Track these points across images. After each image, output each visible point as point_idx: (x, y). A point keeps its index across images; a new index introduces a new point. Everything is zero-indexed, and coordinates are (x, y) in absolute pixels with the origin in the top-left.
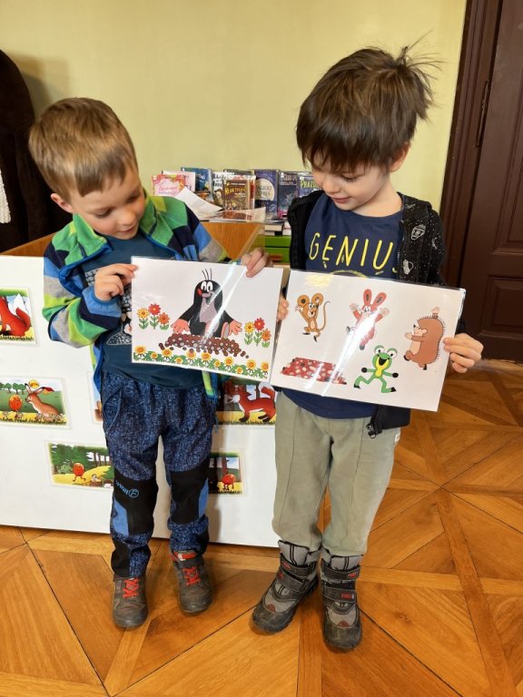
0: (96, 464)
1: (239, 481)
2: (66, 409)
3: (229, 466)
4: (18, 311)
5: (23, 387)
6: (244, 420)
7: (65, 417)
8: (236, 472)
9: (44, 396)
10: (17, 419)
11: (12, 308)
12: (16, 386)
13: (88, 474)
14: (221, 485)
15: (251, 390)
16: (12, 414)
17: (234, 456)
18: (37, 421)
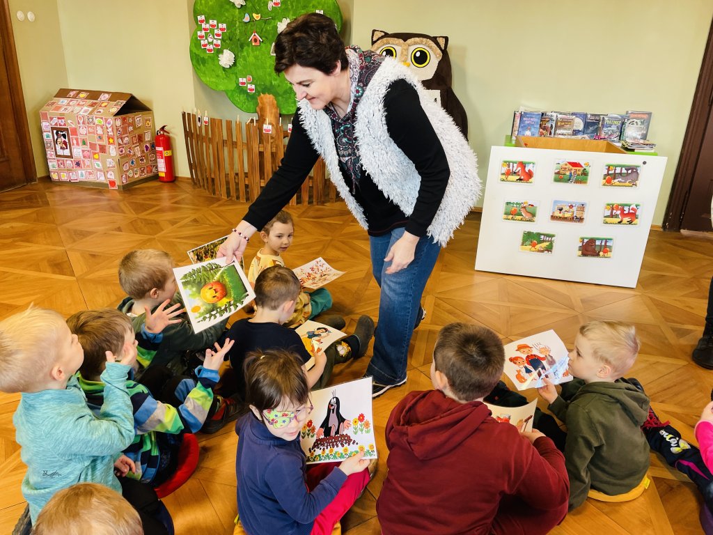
0: (544, 241)
1: (610, 252)
2: (537, 215)
3: (608, 244)
4: (529, 171)
5: (520, 204)
6: (620, 222)
7: (535, 219)
8: (610, 247)
9: (529, 209)
10: (512, 219)
11: (527, 170)
12: (517, 204)
13: (538, 247)
14: (601, 253)
15: (626, 209)
16: (511, 216)
17: (611, 239)
18: (521, 220)
